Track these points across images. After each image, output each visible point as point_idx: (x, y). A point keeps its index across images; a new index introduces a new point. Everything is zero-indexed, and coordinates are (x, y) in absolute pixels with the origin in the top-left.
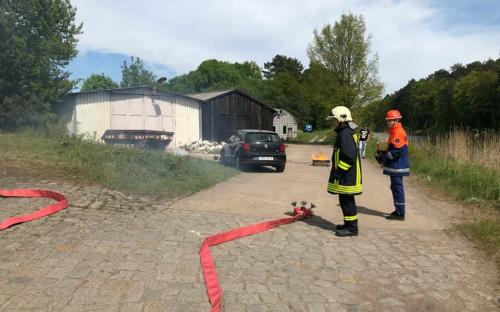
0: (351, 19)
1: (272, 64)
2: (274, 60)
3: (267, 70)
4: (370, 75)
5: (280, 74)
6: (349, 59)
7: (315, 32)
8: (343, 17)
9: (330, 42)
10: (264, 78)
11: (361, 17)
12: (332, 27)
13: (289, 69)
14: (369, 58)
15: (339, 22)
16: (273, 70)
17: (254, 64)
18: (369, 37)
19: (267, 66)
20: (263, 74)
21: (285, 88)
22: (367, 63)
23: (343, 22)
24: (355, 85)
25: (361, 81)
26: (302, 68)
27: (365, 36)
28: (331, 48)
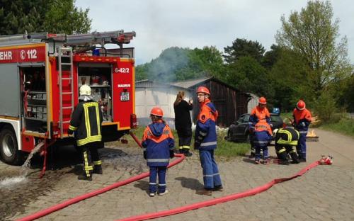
0: (318, 5)
1: (233, 48)
2: (235, 44)
3: (227, 54)
4: (339, 58)
5: (241, 58)
6: (318, 43)
7: (283, 19)
8: (310, 3)
9: (297, 28)
10: (225, 63)
11: (327, 3)
12: (299, 14)
13: (250, 52)
14: (337, 41)
15: (306, 9)
16: (233, 54)
17: (214, 49)
18: (337, 22)
19: (227, 50)
20: (223, 59)
21: (247, 72)
22: (336, 46)
23: (309, 8)
24: (324, 68)
25: (331, 64)
26: (263, 51)
27: (333, 21)
28: (299, 33)
